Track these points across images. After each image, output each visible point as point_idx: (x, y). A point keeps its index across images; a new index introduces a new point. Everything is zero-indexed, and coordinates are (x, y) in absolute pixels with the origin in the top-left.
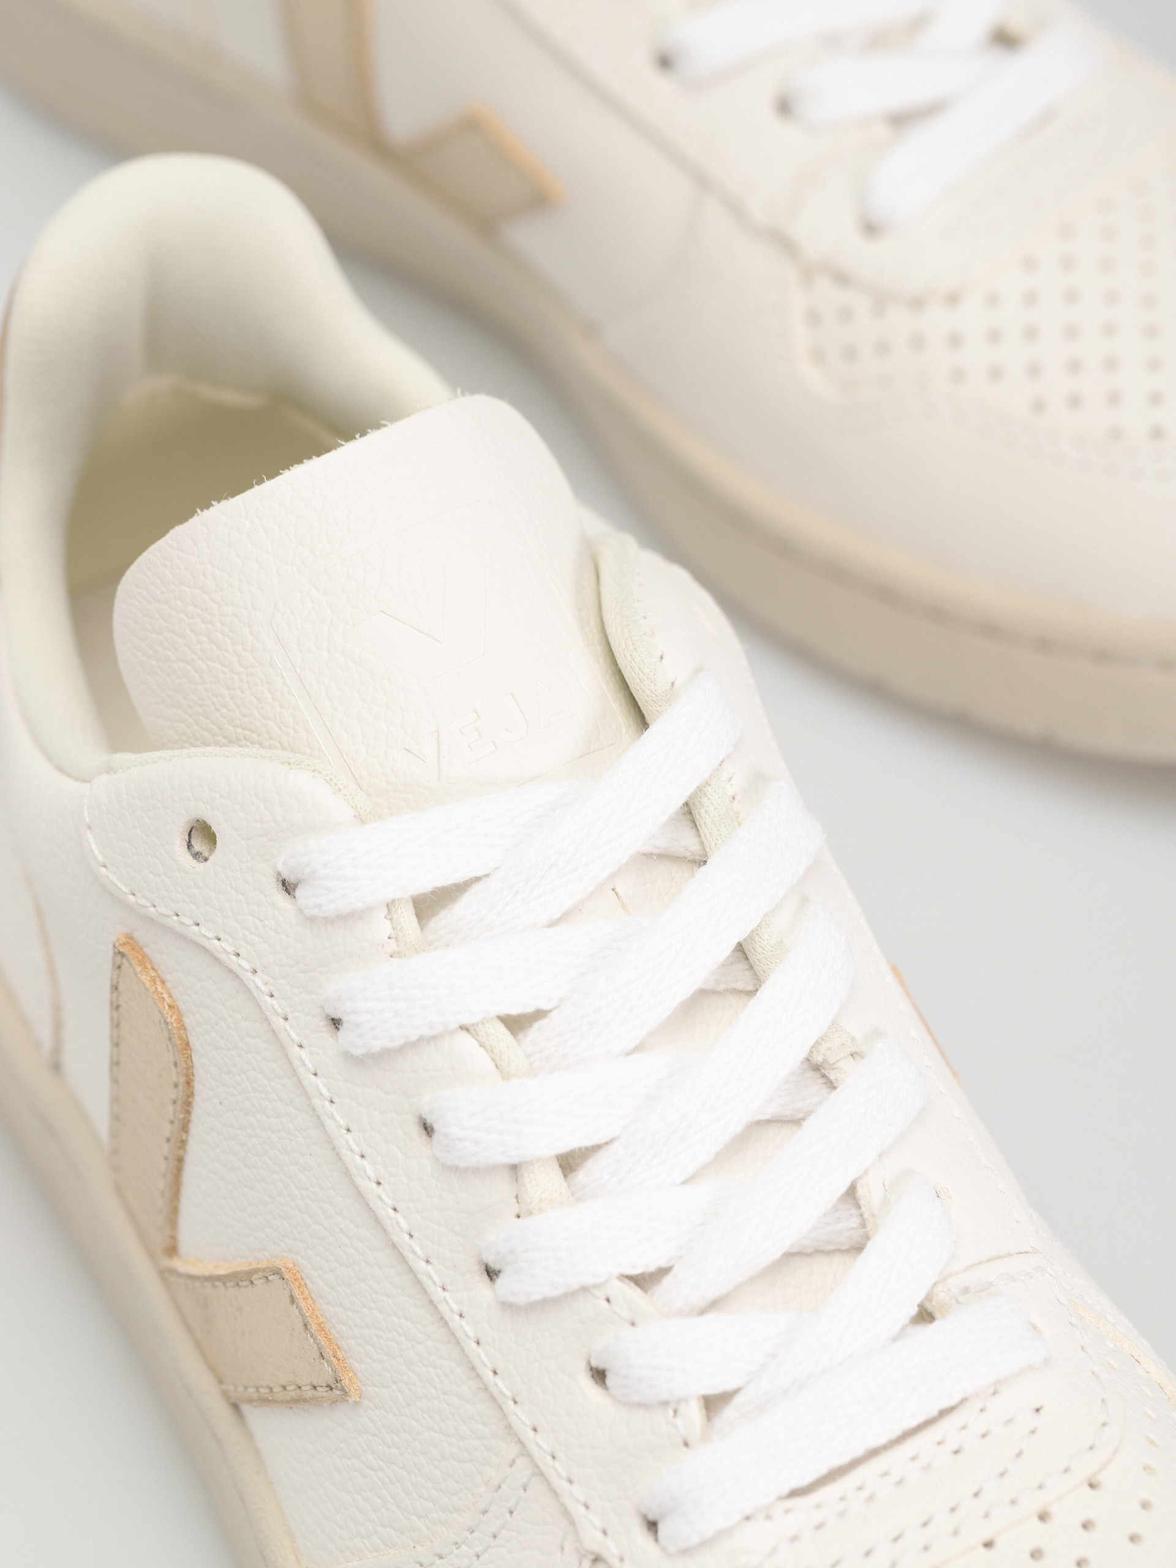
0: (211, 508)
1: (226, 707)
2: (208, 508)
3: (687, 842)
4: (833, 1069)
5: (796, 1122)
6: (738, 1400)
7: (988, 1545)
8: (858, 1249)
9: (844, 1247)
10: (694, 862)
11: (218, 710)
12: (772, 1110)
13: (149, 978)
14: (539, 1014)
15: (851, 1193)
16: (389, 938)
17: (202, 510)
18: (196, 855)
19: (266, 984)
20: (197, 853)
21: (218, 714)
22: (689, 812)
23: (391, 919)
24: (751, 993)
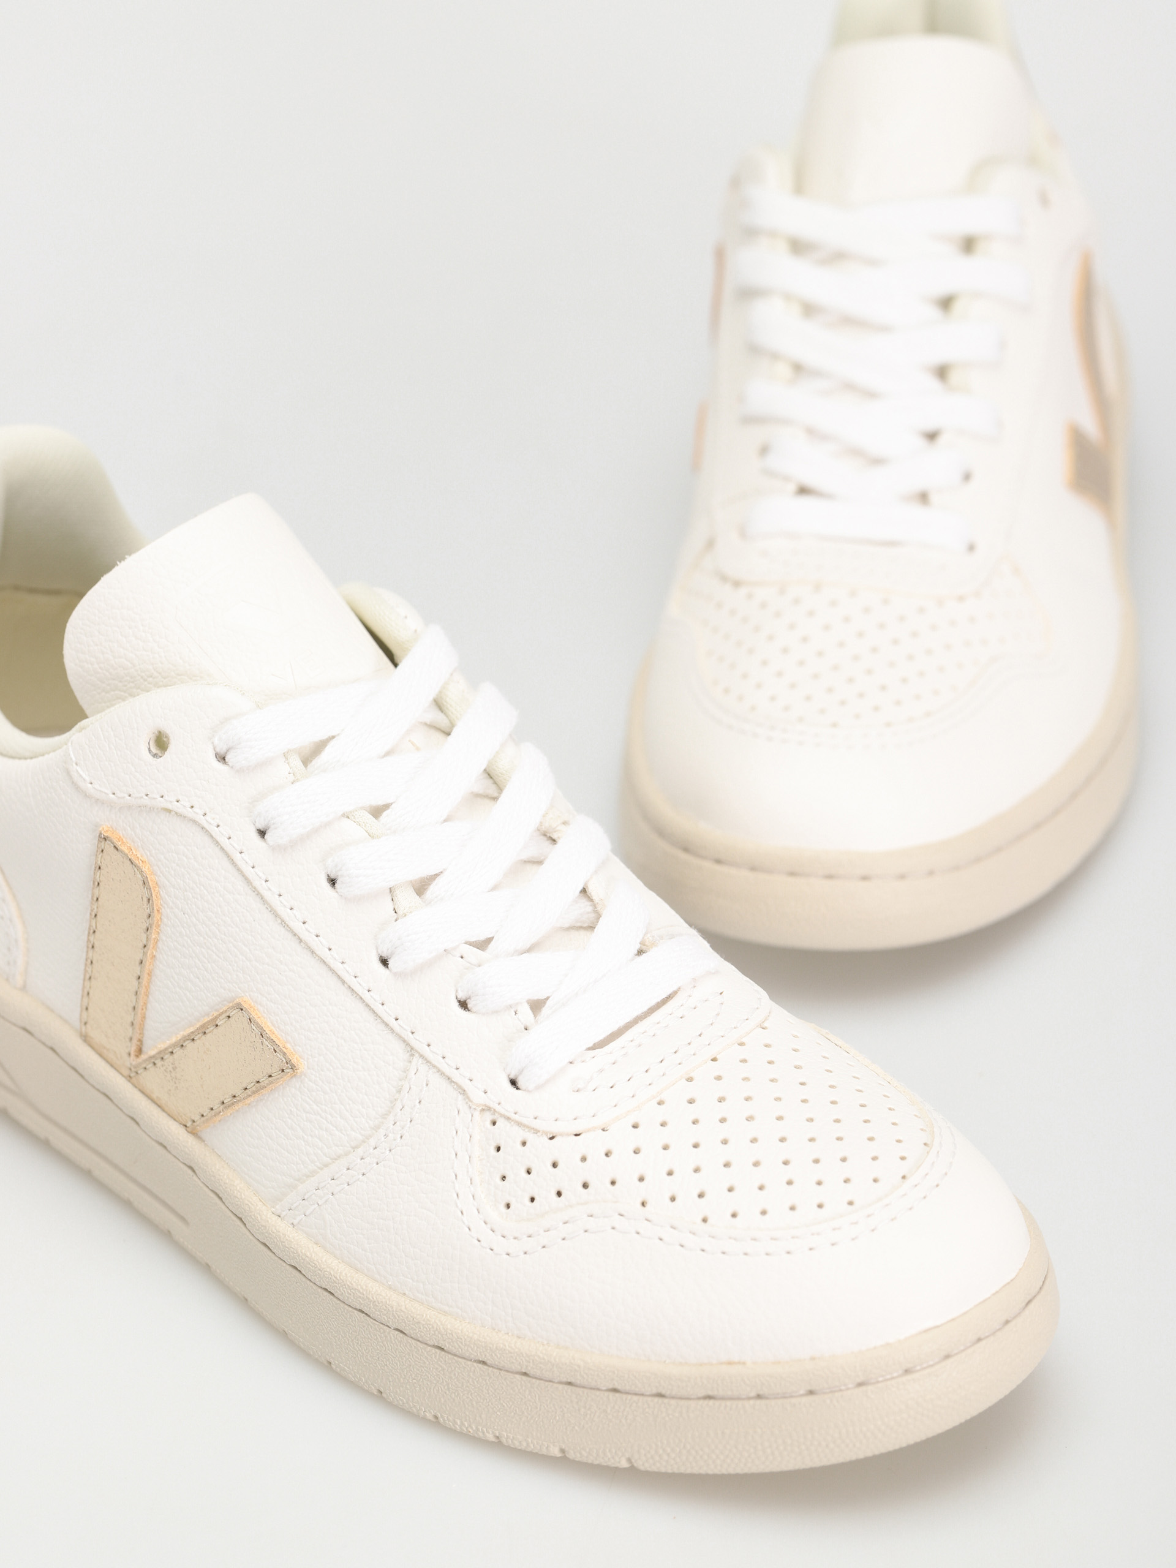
0: (126, 560)
1: (151, 676)
2: (124, 560)
3: (441, 720)
4: (555, 832)
5: (540, 863)
6: (548, 1003)
7: (714, 1060)
8: (591, 928)
9: (585, 925)
10: (444, 732)
11: (145, 680)
12: (525, 856)
13: (126, 848)
14: (387, 807)
15: (584, 891)
16: (289, 773)
17: (120, 562)
18: (155, 755)
19: (214, 819)
20: (155, 754)
21: (146, 683)
22: (438, 704)
23: (288, 763)
24: (495, 799)
